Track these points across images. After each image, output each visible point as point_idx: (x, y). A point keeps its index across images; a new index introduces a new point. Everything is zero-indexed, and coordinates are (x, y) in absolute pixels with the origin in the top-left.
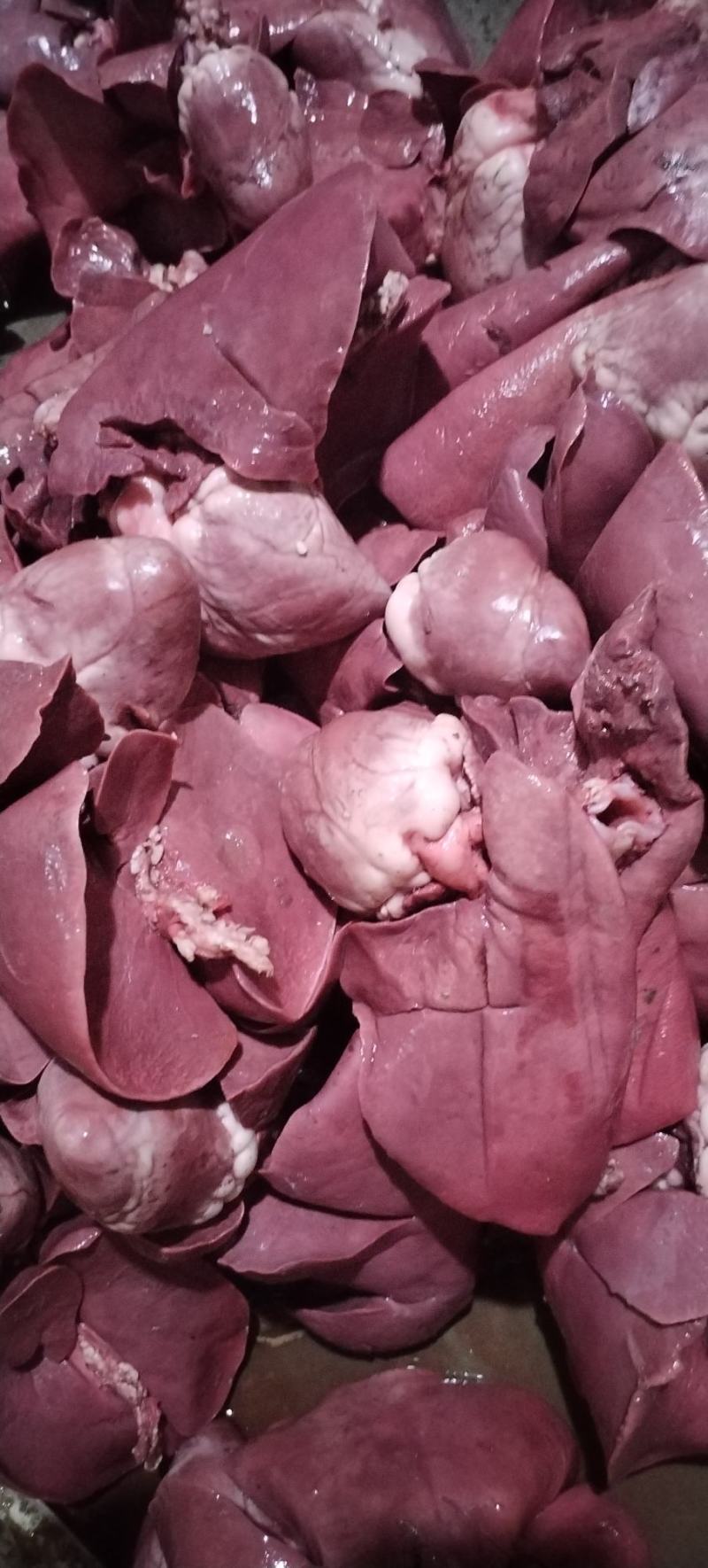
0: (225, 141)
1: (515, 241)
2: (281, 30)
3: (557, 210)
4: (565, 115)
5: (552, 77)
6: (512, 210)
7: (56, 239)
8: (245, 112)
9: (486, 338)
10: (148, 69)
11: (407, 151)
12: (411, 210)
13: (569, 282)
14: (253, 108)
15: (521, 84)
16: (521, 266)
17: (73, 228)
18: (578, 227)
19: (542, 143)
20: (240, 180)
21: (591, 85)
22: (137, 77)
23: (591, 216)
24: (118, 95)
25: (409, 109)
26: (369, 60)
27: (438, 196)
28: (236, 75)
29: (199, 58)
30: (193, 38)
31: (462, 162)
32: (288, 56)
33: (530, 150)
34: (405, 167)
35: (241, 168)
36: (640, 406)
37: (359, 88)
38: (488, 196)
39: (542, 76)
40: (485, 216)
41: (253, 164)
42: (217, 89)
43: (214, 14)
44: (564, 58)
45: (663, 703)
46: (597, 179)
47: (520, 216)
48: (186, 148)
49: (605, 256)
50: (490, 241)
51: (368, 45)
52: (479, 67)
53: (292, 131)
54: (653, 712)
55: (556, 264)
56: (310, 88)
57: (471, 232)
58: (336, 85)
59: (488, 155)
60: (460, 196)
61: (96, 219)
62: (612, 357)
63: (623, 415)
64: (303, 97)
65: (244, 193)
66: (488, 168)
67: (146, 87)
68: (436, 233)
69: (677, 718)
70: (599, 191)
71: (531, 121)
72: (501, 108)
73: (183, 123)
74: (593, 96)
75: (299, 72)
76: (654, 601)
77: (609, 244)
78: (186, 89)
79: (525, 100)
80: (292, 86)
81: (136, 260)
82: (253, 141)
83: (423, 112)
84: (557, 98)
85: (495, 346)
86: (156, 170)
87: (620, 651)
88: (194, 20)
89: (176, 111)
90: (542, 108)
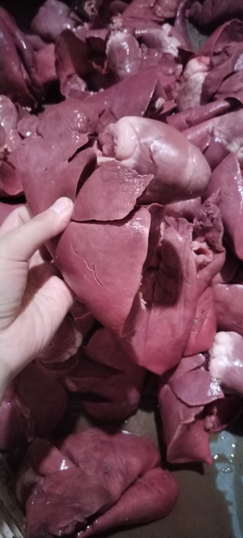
0: (118, 57)
1: (198, 98)
2: (139, 32)
3: (211, 90)
4: (217, 65)
5: (215, 54)
6: (198, 90)
7: (63, 80)
8: (125, 51)
9: (185, 122)
10: (100, 34)
11: (170, 71)
12: (169, 87)
13: (211, 111)
14: (128, 50)
15: (206, 55)
16: (199, 106)
17: (70, 77)
18: (216, 96)
19: (210, 72)
20: (121, 69)
21: (225, 57)
22: (96, 36)
23: (220, 93)
24: (90, 40)
25: (173, 60)
26: (164, 44)
27: (177, 85)
28: (125, 40)
29: (114, 34)
30: (114, 30)
31: (186, 74)
32: (141, 40)
33: (206, 74)
34: (169, 75)
35: (122, 66)
36: (225, 143)
37: (159, 52)
38: (192, 85)
39: (212, 54)
40: (190, 90)
41: (125, 65)
42: (118, 43)
43: (121, 24)
44: (220, 49)
45: (218, 219)
46: (224, 83)
47: (200, 92)
48: (106, 59)
49: (222, 104)
50: (190, 97)
51: (164, 40)
52: (195, 50)
53: (138, 58)
54: (214, 221)
55: (208, 105)
56: (145, 49)
57: (186, 95)
58: (153, 50)
59: (194, 73)
60: (184, 84)
61: (77, 75)
62: (220, 128)
63: (221, 145)
64: (143, 51)
65: (121, 73)
66: (193, 77)
67: (99, 39)
68: (175, 94)
69: (221, 224)
70: (224, 86)
71: (208, 66)
72: (200, 61)
73: (107, 51)
74: (226, 60)
75: (143, 45)
76: (220, 193)
77: (224, 101)
78: (109, 42)
79: (207, 60)
80: (140, 46)
81: (86, 89)
82: (127, 58)
83: (177, 61)
84: (216, 60)
85: (187, 125)
86: (97, 63)
87: (208, 204)
88: (115, 25)
89: (105, 47)
90: (211, 62)
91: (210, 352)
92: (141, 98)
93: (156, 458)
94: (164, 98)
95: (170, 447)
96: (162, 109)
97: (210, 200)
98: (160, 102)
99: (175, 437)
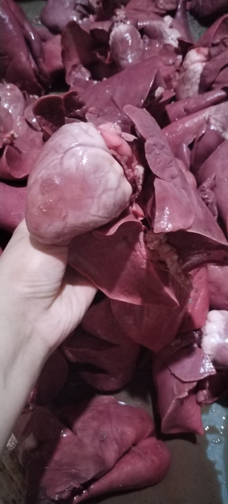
0: (121, 48)
1: (196, 88)
2: (142, 24)
3: (209, 80)
4: (215, 56)
5: (214, 45)
6: (196, 79)
7: (68, 70)
8: (128, 42)
9: (183, 111)
10: (104, 26)
11: (171, 62)
12: (169, 76)
13: (208, 99)
14: (130, 41)
15: (205, 46)
16: (197, 94)
17: (75, 67)
18: (214, 85)
19: (208, 62)
20: (123, 59)
21: (223, 48)
22: (100, 28)
23: (218, 83)
24: (94, 32)
25: (173, 50)
26: (165, 35)
27: (177, 74)
28: (127, 32)
29: (117, 26)
30: (117, 22)
31: (185, 64)
32: (143, 31)
33: (204, 64)
34: (170, 65)
35: (124, 56)
36: (221, 130)
37: (160, 43)
38: (190, 75)
39: (211, 45)
40: (189, 80)
41: (127, 56)
42: (121, 34)
43: (124, 16)
44: (218, 41)
45: (212, 203)
46: (221, 73)
47: (199, 81)
48: (110, 49)
49: (220, 93)
50: (188, 87)
51: (165, 32)
52: (195, 42)
53: (140, 49)
54: (209, 206)
55: (206, 94)
56: (147, 40)
57: (184, 84)
58: (154, 41)
59: (193, 63)
60: (183, 74)
61: (81, 65)
62: (216, 116)
63: (216, 132)
64: (144, 42)
65: (123, 63)
66: (192, 67)
67: (102, 31)
68: (175, 84)
69: (215, 208)
70: (222, 76)
71: (206, 56)
72: (198, 52)
73: (110, 42)
74: (224, 51)
75: (145, 36)
76: (215, 178)
77: (221, 91)
78: (113, 33)
79: (205, 51)
80: (142, 38)
81: (90, 79)
82: (129, 49)
83: (177, 52)
84: (214, 51)
85: (185, 113)
86: (101, 54)
87: (203, 189)
88: (118, 17)
89: (109, 39)
90: (209, 54)
91: (203, 329)
92: (141, 87)
93: (150, 428)
94: (163, 87)
95: (164, 420)
96: (161, 97)
97: (205, 185)
98: (159, 91)
99: (170, 410)
